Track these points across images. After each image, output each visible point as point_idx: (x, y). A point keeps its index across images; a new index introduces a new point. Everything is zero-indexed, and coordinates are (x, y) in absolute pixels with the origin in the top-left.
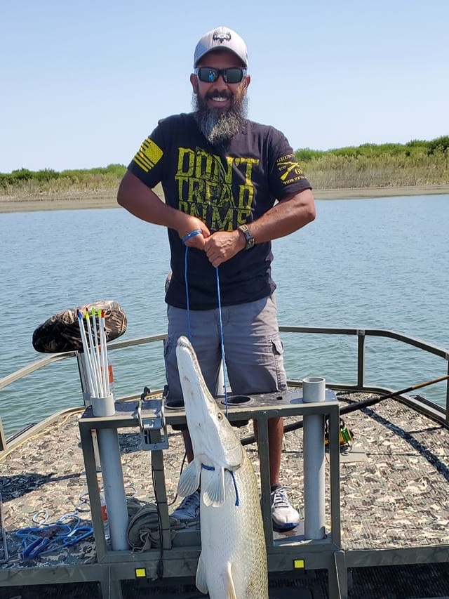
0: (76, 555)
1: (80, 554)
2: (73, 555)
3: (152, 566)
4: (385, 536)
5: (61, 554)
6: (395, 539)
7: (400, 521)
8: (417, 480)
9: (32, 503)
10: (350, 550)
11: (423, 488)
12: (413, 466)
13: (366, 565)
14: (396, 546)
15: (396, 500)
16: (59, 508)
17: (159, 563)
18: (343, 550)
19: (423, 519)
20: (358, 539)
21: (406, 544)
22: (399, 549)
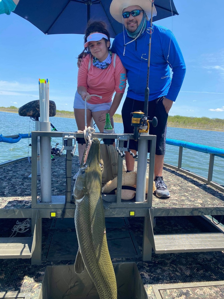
0: (21, 204)
1: (23, 204)
2: (19, 204)
3: (59, 211)
4: (169, 203)
5: (13, 204)
6: (174, 204)
7: (174, 198)
8: (174, 185)
9: (3, 184)
10: (156, 208)
11: (177, 188)
12: (171, 181)
13: (162, 216)
14: (176, 207)
15: (169, 191)
16: (16, 187)
17: (63, 210)
18: (153, 207)
19: (183, 198)
20: (158, 203)
21: (180, 206)
22: (177, 208)
